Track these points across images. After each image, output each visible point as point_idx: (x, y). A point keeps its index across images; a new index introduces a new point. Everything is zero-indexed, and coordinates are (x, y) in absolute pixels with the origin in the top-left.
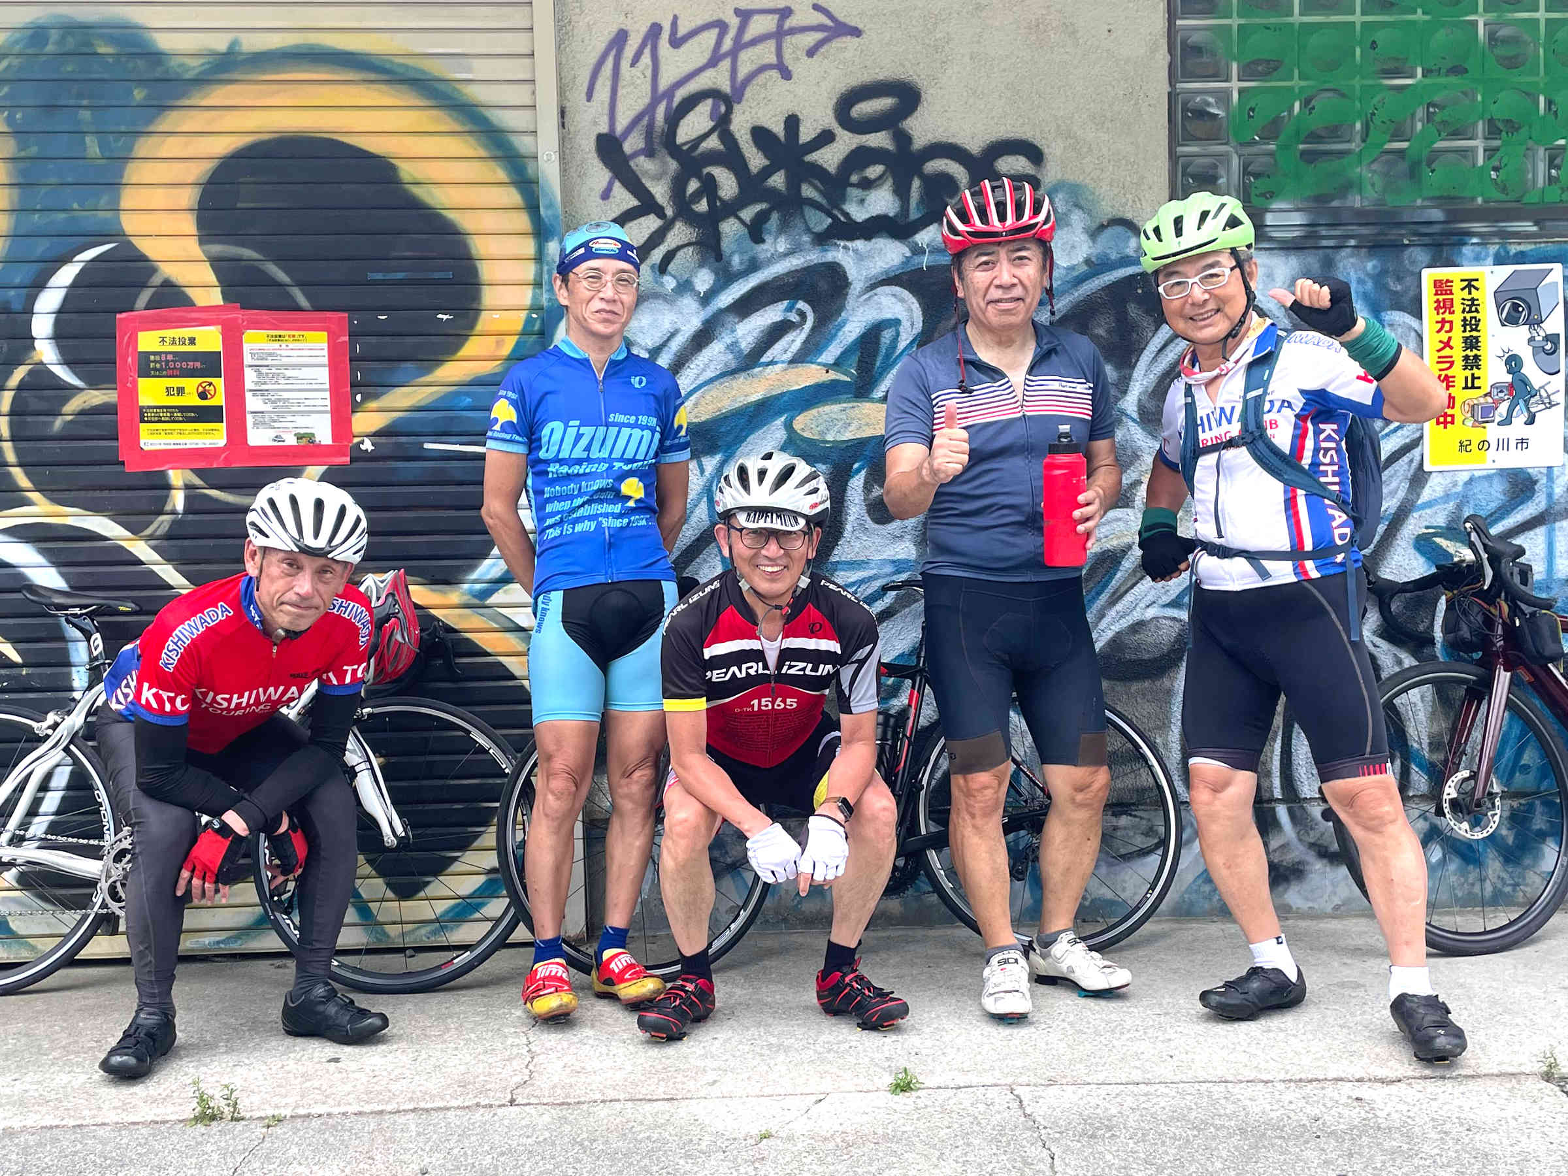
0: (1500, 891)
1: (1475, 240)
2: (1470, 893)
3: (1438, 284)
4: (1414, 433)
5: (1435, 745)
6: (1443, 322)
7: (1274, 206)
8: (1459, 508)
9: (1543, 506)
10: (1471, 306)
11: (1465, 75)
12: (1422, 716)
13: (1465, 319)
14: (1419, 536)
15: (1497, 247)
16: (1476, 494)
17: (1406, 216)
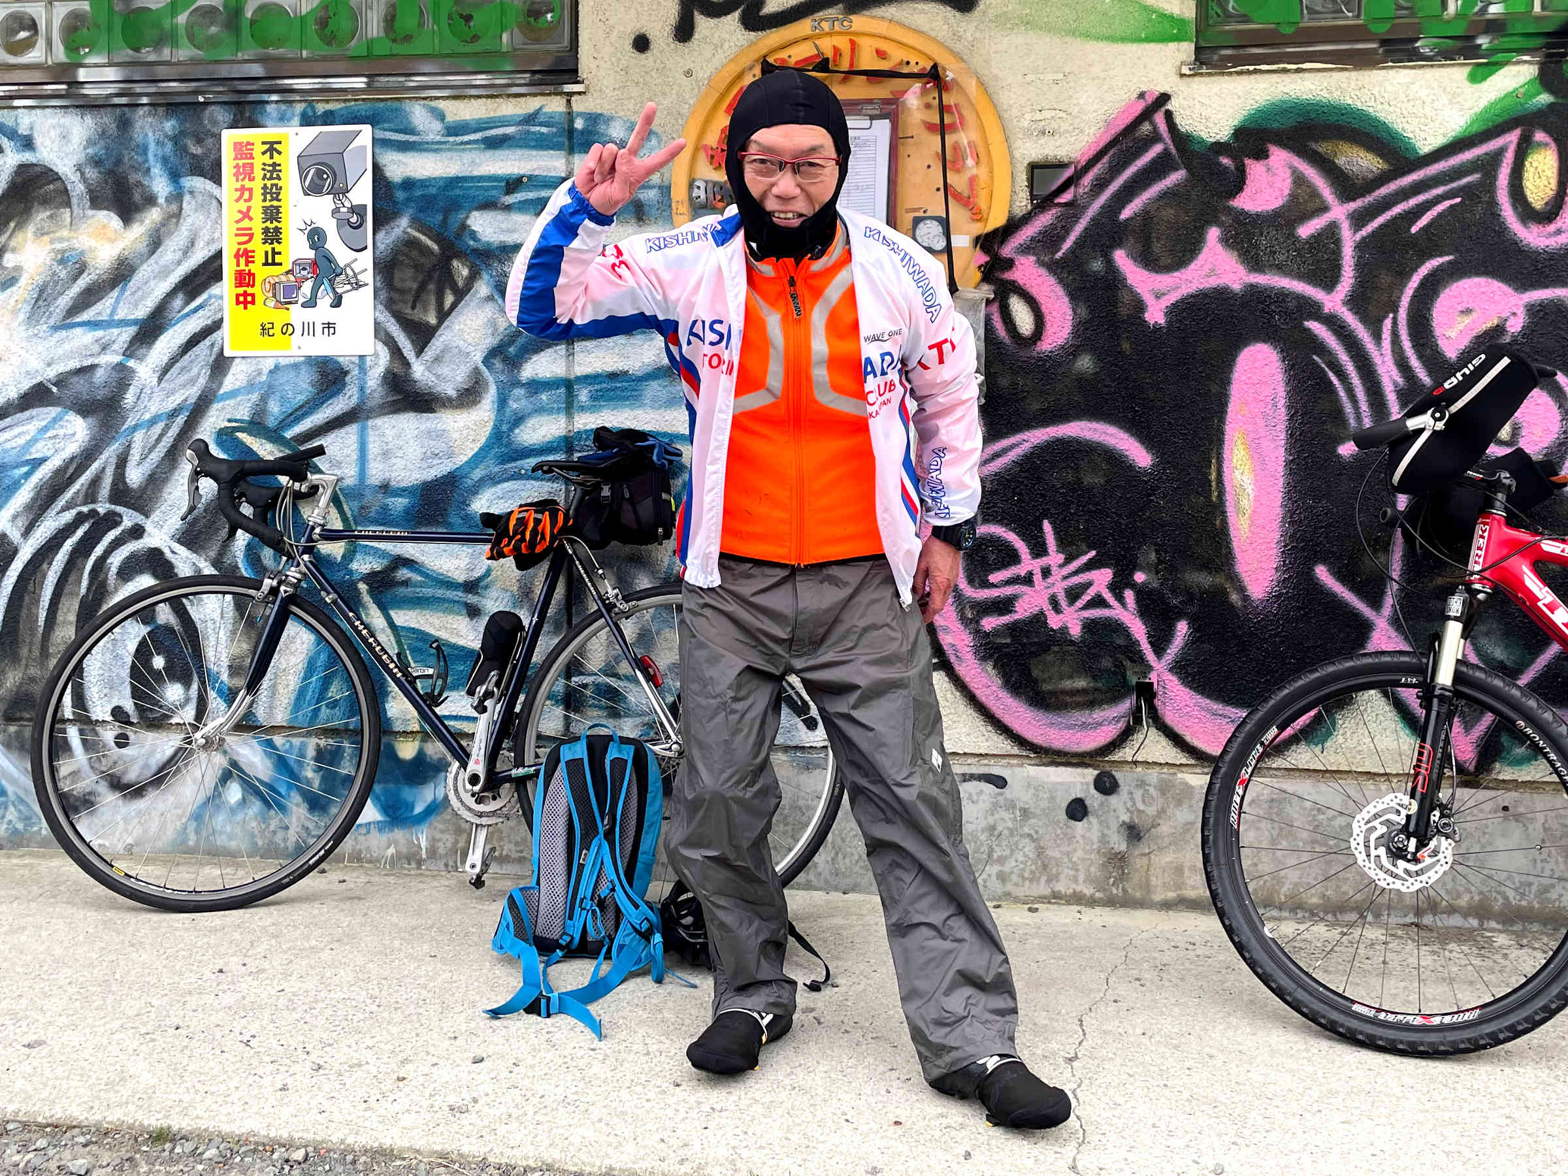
0: (303, 840)
1: (274, 97)
2: (271, 841)
3: (238, 146)
4: (215, 313)
5: (234, 670)
6: (242, 189)
7: (87, 61)
8: (264, 399)
9: (354, 401)
10: (272, 172)
12: (222, 634)
13: (265, 187)
14: (221, 430)
15: (304, 105)
16: (281, 385)
17: (224, 71)
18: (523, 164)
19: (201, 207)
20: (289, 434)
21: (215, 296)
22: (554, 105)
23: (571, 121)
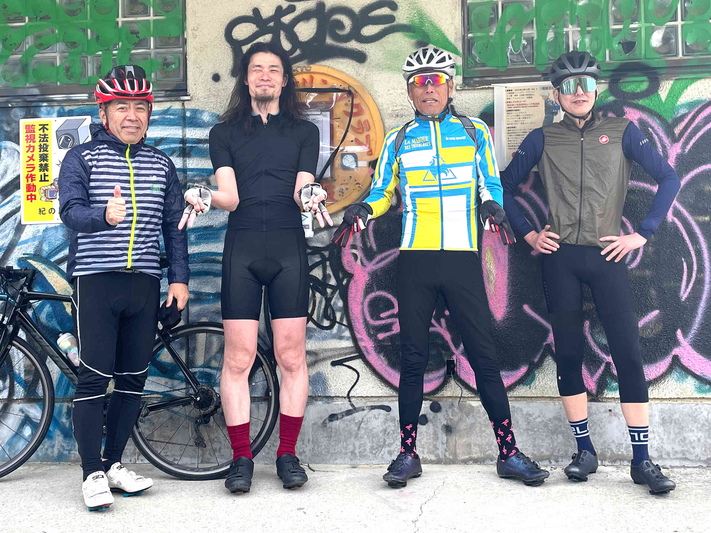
0: (62, 453)
1: (45, 104)
2: (46, 454)
3: (27, 127)
4: (17, 204)
5: (27, 372)
6: (30, 147)
8: (41, 244)
10: (44, 138)
11: (49, 20)
13: (40, 145)
14: (20, 258)
15: (58, 107)
16: (49, 237)
17: (20, 92)
18: (162, 132)
19: (10, 155)
20: (52, 260)
21: (17, 196)
22: (177, 106)
23: (185, 113)
